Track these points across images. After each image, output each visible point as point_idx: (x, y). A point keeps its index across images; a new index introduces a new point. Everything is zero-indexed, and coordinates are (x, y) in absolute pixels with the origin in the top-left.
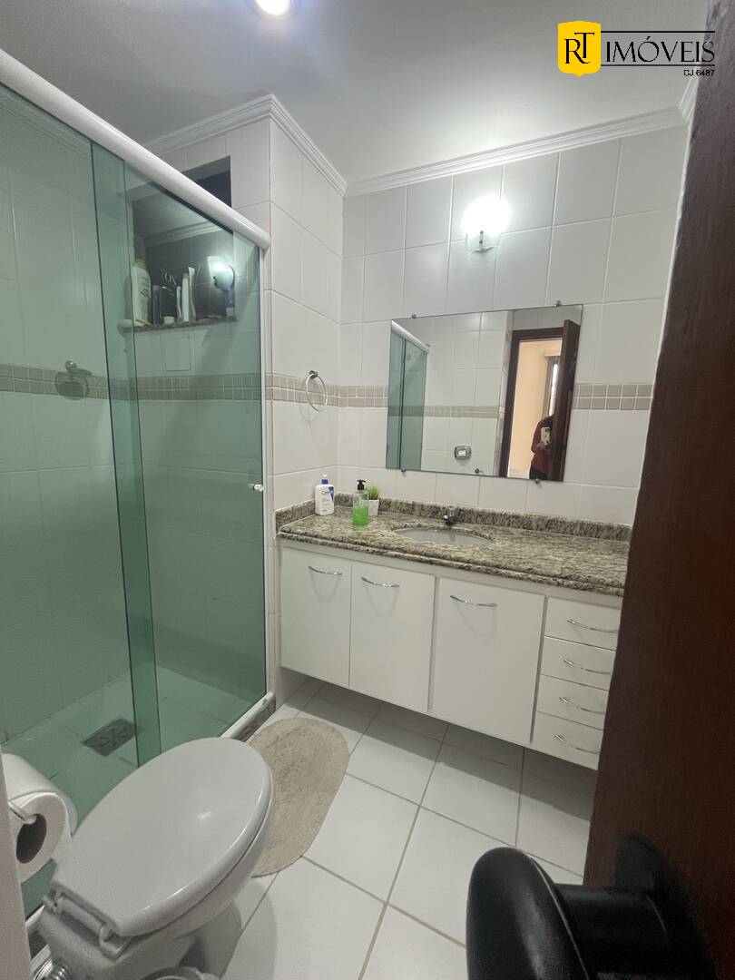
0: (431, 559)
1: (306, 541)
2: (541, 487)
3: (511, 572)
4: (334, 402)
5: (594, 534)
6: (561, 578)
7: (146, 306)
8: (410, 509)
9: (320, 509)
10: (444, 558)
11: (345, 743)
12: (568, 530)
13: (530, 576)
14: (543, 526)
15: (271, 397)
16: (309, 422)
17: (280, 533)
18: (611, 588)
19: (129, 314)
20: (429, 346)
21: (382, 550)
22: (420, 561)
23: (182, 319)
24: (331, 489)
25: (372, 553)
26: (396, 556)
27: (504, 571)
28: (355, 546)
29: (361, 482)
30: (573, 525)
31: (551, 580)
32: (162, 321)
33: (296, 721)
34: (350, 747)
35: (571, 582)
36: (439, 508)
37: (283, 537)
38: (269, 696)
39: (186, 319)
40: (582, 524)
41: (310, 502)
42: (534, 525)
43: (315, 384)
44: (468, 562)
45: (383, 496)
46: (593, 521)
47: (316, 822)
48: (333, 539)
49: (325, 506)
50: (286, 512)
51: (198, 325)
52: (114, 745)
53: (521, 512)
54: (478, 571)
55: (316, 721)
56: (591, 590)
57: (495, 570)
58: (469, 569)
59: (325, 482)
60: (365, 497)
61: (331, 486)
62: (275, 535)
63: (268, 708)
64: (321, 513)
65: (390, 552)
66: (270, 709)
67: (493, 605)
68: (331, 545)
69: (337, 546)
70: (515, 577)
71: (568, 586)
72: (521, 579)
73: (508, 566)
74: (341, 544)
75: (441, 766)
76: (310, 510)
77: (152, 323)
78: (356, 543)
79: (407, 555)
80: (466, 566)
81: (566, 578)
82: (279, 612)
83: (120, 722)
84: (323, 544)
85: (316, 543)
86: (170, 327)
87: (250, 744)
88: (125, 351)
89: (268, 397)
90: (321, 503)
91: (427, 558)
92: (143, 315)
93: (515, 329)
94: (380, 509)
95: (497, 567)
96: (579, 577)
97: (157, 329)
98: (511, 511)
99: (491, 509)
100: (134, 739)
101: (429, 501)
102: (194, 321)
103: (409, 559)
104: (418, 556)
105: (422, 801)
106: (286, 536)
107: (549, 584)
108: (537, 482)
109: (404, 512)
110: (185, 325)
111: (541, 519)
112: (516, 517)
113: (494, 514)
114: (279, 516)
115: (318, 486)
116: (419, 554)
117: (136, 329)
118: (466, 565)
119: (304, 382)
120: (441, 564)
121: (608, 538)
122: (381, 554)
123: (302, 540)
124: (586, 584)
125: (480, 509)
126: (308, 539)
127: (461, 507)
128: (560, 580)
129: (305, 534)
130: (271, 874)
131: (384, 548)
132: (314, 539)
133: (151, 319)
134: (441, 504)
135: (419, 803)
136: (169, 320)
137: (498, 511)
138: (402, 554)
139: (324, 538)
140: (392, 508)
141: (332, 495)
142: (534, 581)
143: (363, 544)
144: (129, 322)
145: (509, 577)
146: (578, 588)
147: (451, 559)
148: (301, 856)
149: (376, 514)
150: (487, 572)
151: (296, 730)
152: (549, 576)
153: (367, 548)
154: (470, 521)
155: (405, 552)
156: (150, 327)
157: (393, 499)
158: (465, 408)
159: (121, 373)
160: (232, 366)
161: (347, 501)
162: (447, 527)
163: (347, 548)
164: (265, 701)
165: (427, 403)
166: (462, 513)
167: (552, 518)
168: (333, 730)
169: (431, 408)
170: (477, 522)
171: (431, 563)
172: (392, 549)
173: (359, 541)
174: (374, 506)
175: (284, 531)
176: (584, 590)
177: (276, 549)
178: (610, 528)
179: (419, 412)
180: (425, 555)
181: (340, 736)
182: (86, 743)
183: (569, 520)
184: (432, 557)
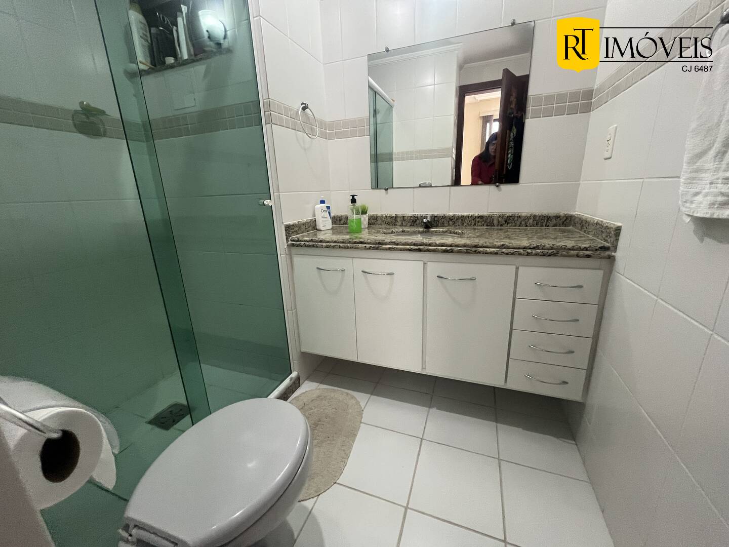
0: (419, 248)
1: (313, 246)
2: (500, 190)
3: (488, 249)
4: (324, 136)
5: (544, 224)
6: (530, 249)
7: (147, 49)
8: (393, 221)
9: (320, 226)
10: (430, 245)
11: (358, 403)
12: (523, 223)
13: (504, 250)
14: (503, 222)
15: (270, 121)
16: (305, 150)
17: (290, 242)
18: (572, 252)
19: (133, 58)
20: (394, 101)
21: (378, 246)
22: (410, 250)
23: (182, 58)
24: (328, 208)
25: (370, 248)
26: (390, 249)
27: (482, 249)
28: (355, 245)
29: (353, 196)
30: (527, 218)
31: (521, 251)
32: (164, 63)
33: (318, 391)
34: (362, 405)
35: (539, 251)
36: (417, 217)
37: (293, 245)
38: (294, 374)
39: (186, 57)
40: (535, 216)
41: (312, 220)
42: (495, 222)
43: (306, 115)
44: (451, 246)
45: (371, 212)
46: (543, 213)
47: (343, 458)
48: (335, 242)
49: (325, 223)
50: (293, 225)
51: (197, 61)
52: (174, 421)
53: (484, 213)
54: (459, 252)
55: (332, 389)
56: (554, 255)
57: (474, 249)
58: (452, 251)
59: (322, 202)
60: (357, 213)
61: (328, 205)
62: (286, 244)
63: (294, 383)
64: (322, 228)
65: (385, 246)
66: (296, 384)
67: (473, 279)
68: (334, 247)
69: (340, 247)
70: (491, 253)
71: (536, 254)
72: (496, 253)
73: (485, 245)
74: (342, 245)
75: (434, 411)
76: (312, 226)
77: (155, 66)
78: (355, 243)
79: (398, 247)
80: (449, 250)
81: (534, 248)
82: (296, 308)
83: (176, 405)
84: (327, 247)
85: (322, 246)
86: (172, 67)
87: (290, 402)
88: (135, 96)
89: (267, 122)
90: (321, 221)
91: (416, 247)
92: (146, 59)
93: (461, 85)
94: (369, 224)
95: (476, 246)
96: (544, 246)
97: (160, 71)
98: (476, 213)
99: (459, 213)
100: (189, 415)
101: (409, 213)
102: (193, 57)
103: (401, 250)
104: (408, 247)
105: (423, 436)
106: (295, 245)
107: (520, 254)
108: (497, 186)
109: (388, 224)
110: (185, 63)
111: (501, 216)
112: (481, 217)
113: (463, 217)
114: (288, 228)
115: (317, 206)
116: (408, 244)
117: (142, 73)
118: (449, 248)
119: (297, 112)
120: (428, 251)
121: (555, 225)
122: (377, 249)
123: (309, 246)
124: (550, 251)
125: (451, 214)
126: (314, 245)
127: (436, 214)
128: (529, 251)
129: (311, 241)
130: (313, 498)
131: (379, 243)
132: (320, 244)
133: (153, 63)
134: (418, 214)
135: (421, 437)
136: (170, 60)
137: (465, 214)
138: (394, 246)
139: (328, 242)
140: (379, 222)
141: (329, 213)
142: (507, 254)
143: (361, 243)
144: (134, 66)
145: (487, 253)
146: (544, 255)
147: (436, 245)
148: (335, 483)
149: (367, 226)
150: (467, 252)
151: (319, 397)
152: (519, 248)
153: (365, 245)
154: (443, 225)
155: (398, 244)
156: (153, 69)
157: (379, 214)
158: (425, 151)
159: (134, 115)
160: (233, 97)
161: (340, 220)
162: (425, 230)
163: (348, 248)
164: (291, 379)
165: (394, 151)
166: (436, 219)
167: (510, 214)
168: (347, 394)
169: (398, 153)
170: (449, 225)
171: (420, 250)
172: (386, 244)
173: (357, 240)
174: (365, 220)
175: (294, 241)
176: (550, 256)
177: (288, 256)
178: (557, 217)
179: (389, 158)
180: (415, 245)
181: (353, 397)
182: (150, 422)
183: (524, 214)
184: (421, 245)
